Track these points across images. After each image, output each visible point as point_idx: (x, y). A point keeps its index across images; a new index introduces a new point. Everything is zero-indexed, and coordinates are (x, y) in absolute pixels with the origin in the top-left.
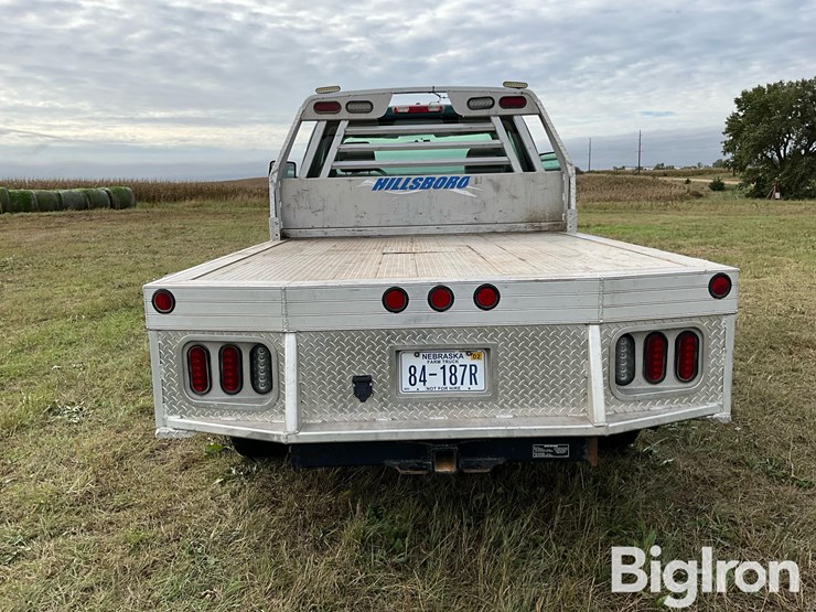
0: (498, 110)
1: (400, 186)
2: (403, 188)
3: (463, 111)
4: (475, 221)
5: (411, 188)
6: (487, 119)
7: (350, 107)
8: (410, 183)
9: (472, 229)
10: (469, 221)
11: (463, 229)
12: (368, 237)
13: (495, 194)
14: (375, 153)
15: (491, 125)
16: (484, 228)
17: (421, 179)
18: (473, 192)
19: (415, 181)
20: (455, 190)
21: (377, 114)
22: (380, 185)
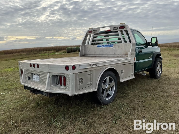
0: (119, 29)
1: (101, 46)
2: (102, 47)
3: (112, 30)
4: (114, 54)
5: (103, 47)
6: (117, 32)
7: (94, 31)
8: (103, 46)
9: (114, 56)
10: (113, 54)
11: (112, 56)
12: (95, 57)
13: (118, 48)
14: (103, 39)
15: (118, 33)
16: (116, 56)
17: (105, 45)
18: (114, 48)
19: (104, 46)
20: (111, 47)
21: (98, 33)
22: (98, 46)
